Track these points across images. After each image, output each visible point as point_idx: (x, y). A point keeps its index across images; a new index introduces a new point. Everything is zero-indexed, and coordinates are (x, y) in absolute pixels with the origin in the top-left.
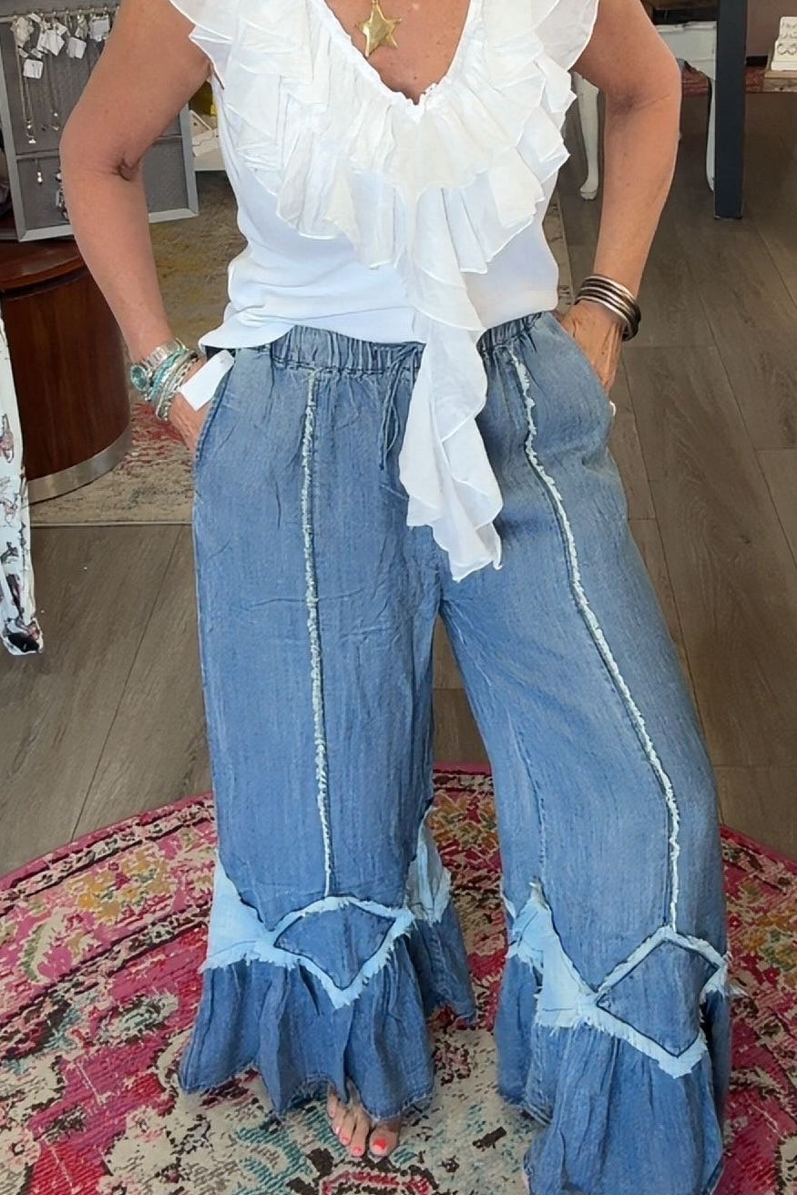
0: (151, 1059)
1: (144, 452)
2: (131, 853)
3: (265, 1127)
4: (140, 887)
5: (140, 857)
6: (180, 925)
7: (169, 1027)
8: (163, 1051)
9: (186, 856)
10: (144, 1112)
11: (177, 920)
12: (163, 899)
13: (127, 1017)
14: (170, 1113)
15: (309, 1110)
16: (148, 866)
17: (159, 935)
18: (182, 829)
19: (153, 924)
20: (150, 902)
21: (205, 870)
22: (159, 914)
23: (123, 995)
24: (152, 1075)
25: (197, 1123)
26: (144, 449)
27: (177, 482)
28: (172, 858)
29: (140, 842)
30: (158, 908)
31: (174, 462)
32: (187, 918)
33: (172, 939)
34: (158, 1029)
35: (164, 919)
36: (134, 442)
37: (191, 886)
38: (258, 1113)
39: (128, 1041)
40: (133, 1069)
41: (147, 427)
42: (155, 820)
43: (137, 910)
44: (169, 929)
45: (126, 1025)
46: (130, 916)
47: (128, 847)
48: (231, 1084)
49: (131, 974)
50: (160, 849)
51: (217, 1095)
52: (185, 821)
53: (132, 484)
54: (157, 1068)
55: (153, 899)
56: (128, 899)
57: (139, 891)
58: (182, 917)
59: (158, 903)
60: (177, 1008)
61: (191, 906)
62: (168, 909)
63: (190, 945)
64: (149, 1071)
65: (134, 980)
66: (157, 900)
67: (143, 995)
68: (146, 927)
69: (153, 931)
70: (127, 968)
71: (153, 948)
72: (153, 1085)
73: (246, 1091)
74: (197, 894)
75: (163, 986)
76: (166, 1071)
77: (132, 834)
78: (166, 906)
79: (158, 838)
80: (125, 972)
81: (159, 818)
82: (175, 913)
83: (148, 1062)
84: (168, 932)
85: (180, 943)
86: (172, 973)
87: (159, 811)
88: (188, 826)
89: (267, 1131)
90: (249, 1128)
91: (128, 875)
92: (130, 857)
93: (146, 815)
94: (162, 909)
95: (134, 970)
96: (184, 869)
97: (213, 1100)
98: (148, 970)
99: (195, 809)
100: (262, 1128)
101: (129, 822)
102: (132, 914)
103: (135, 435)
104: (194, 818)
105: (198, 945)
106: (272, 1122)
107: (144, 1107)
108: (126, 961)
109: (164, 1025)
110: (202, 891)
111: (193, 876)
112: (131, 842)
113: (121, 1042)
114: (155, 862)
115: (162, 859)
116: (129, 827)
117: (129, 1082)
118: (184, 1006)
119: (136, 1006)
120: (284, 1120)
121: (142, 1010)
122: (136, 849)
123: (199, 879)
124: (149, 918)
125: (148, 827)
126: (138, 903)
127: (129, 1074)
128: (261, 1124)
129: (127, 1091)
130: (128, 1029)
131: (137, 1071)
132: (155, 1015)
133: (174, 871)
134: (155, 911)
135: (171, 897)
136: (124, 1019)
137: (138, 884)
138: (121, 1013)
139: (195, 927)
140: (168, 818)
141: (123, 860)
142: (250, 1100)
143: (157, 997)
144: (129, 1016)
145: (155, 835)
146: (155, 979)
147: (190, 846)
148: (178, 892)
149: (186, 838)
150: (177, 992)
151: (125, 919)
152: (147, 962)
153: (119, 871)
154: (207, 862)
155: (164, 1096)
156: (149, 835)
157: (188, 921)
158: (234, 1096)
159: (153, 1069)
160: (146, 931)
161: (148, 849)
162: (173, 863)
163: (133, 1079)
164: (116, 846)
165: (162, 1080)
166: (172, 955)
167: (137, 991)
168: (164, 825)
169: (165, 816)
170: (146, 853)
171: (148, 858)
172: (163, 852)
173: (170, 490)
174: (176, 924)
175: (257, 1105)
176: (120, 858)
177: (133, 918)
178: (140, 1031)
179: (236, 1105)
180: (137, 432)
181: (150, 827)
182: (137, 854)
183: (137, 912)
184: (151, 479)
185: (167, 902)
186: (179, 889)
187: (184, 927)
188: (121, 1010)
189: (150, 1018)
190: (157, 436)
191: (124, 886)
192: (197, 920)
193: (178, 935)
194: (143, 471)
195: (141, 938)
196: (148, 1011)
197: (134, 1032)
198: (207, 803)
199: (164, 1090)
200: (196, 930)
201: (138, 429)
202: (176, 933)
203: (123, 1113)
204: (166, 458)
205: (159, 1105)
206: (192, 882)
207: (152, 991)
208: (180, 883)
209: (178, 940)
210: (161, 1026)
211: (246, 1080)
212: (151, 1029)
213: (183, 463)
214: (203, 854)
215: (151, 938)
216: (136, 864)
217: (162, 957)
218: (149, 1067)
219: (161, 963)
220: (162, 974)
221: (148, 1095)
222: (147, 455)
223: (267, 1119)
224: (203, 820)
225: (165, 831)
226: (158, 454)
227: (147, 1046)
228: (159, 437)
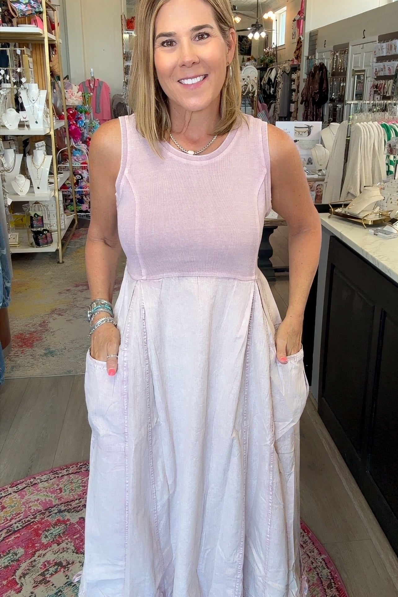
0: (13, 573)
1: (16, 352)
2: (7, 498)
3: (56, 594)
4: (10, 510)
5: (11, 499)
6: (26, 523)
7: (20, 560)
8: (18, 569)
9: (29, 497)
10: (10, 593)
11: (25, 521)
12: (19, 514)
13: (4, 558)
14: (20, 592)
15: (73, 586)
16: (14, 502)
17: (17, 527)
18: (27, 487)
19: (15, 523)
20: (14, 515)
21: (36, 502)
22: (18, 519)
23: (3, 550)
24: (14, 579)
25: (31, 595)
26: (17, 351)
27: (29, 362)
28: (23, 499)
29: (11, 494)
30: (17, 517)
31: (28, 355)
32: (28, 520)
33: (23, 528)
34: (17, 561)
35: (19, 521)
36: (12, 349)
37: (30, 508)
38: (54, 589)
39: (5, 567)
40: (6, 577)
41: (18, 343)
42: (17, 485)
43: (9, 518)
44: (21, 524)
45: (4, 562)
46: (6, 521)
47: (5, 496)
48: (44, 579)
49: (6, 542)
50: (18, 496)
51: (38, 584)
52: (28, 485)
53: (12, 364)
54: (16, 576)
55: (15, 514)
56: (6, 515)
57: (10, 512)
58: (27, 519)
59: (17, 516)
60: (23, 553)
61: (30, 515)
62: (21, 517)
63: (29, 530)
64: (13, 578)
65: (7, 544)
66: (17, 514)
67: (11, 550)
68: (12, 525)
69: (15, 526)
70: (5, 540)
71: (15, 532)
72: (15, 583)
73: (49, 581)
74: (32, 511)
75: (19, 546)
76: (19, 577)
77: (8, 491)
78: (21, 516)
79: (18, 491)
80: (4, 542)
81: (18, 484)
82: (24, 519)
83: (12, 574)
84: (21, 526)
85: (25, 529)
86: (22, 541)
87: (18, 482)
88: (29, 486)
89: (57, 595)
90: (51, 594)
91: (6, 506)
92: (7, 499)
93: (13, 484)
94: (18, 518)
95: (7, 541)
96: (27, 502)
97: (37, 586)
98: (13, 540)
99: (32, 480)
100: (55, 594)
101: (6, 487)
102: (7, 520)
103: (13, 346)
104: (31, 483)
105: (32, 529)
106: (59, 591)
107: (10, 591)
108: (4, 538)
109: (19, 560)
110: (34, 510)
111: (31, 504)
112: (7, 494)
113: (2, 568)
114: (16, 501)
115: (19, 499)
116: (7, 488)
117: (5, 583)
118: (27, 552)
119: (8, 554)
120: (64, 590)
121: (10, 555)
122: (9, 496)
123: (33, 505)
124: (13, 521)
125: (13, 488)
126: (10, 516)
127: (5, 580)
128: (55, 593)
129: (4, 586)
130: (5, 563)
131: (8, 578)
132: (15, 557)
133: (24, 503)
134: (16, 518)
135: (22, 513)
136: (3, 559)
137: (9, 509)
138: (2, 557)
139: (31, 523)
140: (22, 484)
141: (4, 501)
142: (51, 585)
143: (16, 550)
144: (5, 558)
145: (17, 491)
146: (15, 543)
147: (30, 494)
148: (25, 511)
149: (28, 491)
150: (24, 547)
151: (4, 522)
152: (13, 537)
153: (2, 505)
154: (37, 499)
155: (18, 586)
156: (14, 491)
157: (29, 521)
158: (45, 584)
159: (14, 577)
160: (12, 526)
161: (13, 496)
162: (23, 500)
163: (6, 581)
164: (2, 496)
165: (17, 580)
166: (22, 534)
167: (8, 548)
168: (20, 487)
169: (21, 483)
170: (13, 497)
171: (14, 499)
172: (20, 497)
173: (26, 365)
174: (24, 522)
175: (54, 586)
176: (3, 500)
177: (8, 522)
178: (9, 563)
179: (46, 586)
180: (14, 345)
181: (15, 488)
182: (9, 498)
183: (9, 519)
184: (18, 362)
185: (21, 515)
186: (25, 510)
187: (26, 524)
188: (2, 556)
189: (13, 558)
190: (22, 346)
191: (4, 510)
192: (32, 520)
193: (25, 527)
194: (16, 359)
195: (10, 529)
196: (12, 555)
197: (6, 564)
198: (37, 478)
199: (18, 584)
200: (32, 524)
201: (14, 344)
202: (24, 525)
203: (2, 594)
204: (24, 354)
205: (16, 590)
206: (31, 507)
207: (14, 548)
208: (26, 507)
209: (24, 528)
210: (18, 560)
211: (50, 577)
212: (13, 562)
213: (31, 355)
214: (35, 496)
215: (14, 528)
216: (9, 502)
217: (19, 535)
218: (13, 576)
219: (18, 537)
220: (19, 541)
221: (12, 586)
222: (18, 353)
223: (57, 591)
224: (35, 484)
225: (20, 489)
226: (21, 353)
227: (11, 569)
228: (22, 347)
